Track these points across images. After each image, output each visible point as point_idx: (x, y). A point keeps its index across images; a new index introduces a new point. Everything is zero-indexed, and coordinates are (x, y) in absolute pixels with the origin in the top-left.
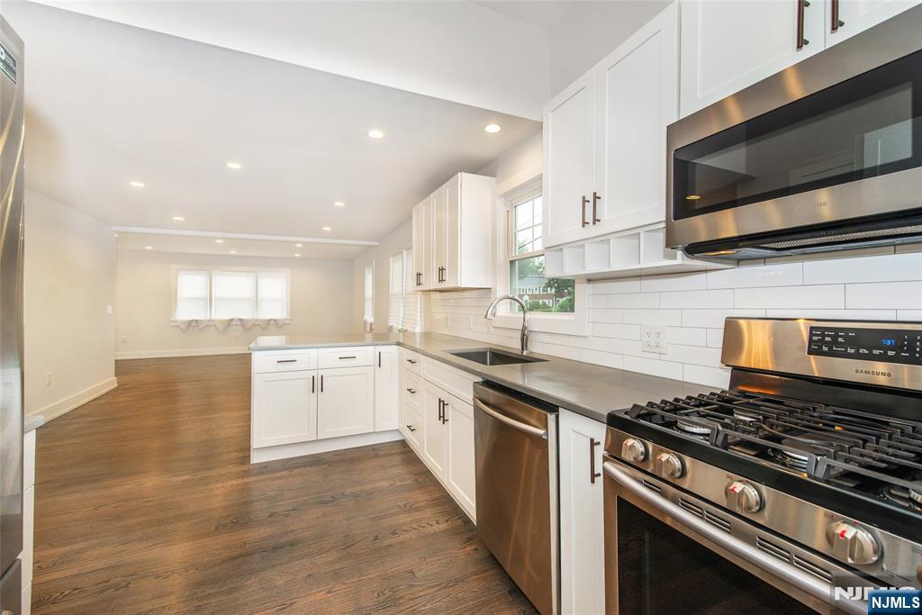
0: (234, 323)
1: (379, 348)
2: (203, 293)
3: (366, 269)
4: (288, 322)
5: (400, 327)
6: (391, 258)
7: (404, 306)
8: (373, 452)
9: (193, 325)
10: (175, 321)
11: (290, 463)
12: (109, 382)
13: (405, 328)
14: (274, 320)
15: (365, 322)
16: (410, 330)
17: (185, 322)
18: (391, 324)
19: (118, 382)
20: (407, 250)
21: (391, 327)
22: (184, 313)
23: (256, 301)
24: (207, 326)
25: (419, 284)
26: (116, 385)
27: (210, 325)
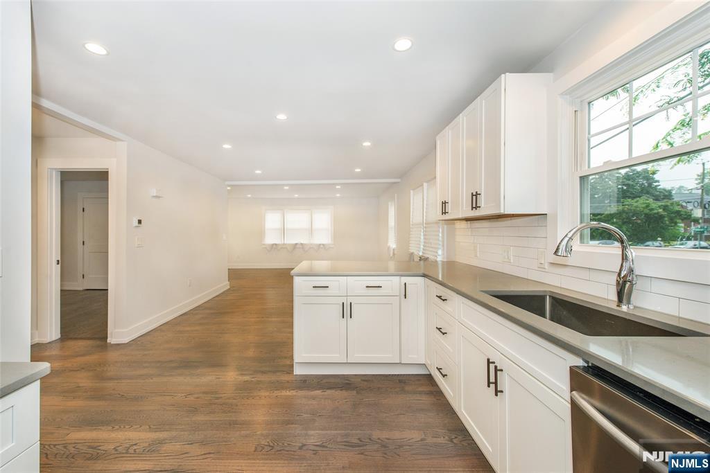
0: (298, 246)
1: (404, 279)
2: (278, 225)
3: (390, 203)
4: (332, 246)
5: (421, 254)
6: (412, 191)
7: (424, 235)
8: (399, 383)
9: (274, 247)
10: (264, 244)
11: (325, 381)
12: (225, 285)
13: (426, 256)
14: (323, 245)
15: (389, 248)
16: (431, 257)
17: (269, 245)
18: (412, 251)
19: (230, 285)
20: (428, 182)
21: (412, 253)
22: (270, 240)
23: (311, 231)
24: (282, 248)
25: (444, 213)
26: (229, 287)
27: (284, 247)
